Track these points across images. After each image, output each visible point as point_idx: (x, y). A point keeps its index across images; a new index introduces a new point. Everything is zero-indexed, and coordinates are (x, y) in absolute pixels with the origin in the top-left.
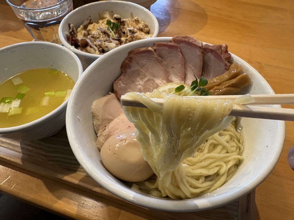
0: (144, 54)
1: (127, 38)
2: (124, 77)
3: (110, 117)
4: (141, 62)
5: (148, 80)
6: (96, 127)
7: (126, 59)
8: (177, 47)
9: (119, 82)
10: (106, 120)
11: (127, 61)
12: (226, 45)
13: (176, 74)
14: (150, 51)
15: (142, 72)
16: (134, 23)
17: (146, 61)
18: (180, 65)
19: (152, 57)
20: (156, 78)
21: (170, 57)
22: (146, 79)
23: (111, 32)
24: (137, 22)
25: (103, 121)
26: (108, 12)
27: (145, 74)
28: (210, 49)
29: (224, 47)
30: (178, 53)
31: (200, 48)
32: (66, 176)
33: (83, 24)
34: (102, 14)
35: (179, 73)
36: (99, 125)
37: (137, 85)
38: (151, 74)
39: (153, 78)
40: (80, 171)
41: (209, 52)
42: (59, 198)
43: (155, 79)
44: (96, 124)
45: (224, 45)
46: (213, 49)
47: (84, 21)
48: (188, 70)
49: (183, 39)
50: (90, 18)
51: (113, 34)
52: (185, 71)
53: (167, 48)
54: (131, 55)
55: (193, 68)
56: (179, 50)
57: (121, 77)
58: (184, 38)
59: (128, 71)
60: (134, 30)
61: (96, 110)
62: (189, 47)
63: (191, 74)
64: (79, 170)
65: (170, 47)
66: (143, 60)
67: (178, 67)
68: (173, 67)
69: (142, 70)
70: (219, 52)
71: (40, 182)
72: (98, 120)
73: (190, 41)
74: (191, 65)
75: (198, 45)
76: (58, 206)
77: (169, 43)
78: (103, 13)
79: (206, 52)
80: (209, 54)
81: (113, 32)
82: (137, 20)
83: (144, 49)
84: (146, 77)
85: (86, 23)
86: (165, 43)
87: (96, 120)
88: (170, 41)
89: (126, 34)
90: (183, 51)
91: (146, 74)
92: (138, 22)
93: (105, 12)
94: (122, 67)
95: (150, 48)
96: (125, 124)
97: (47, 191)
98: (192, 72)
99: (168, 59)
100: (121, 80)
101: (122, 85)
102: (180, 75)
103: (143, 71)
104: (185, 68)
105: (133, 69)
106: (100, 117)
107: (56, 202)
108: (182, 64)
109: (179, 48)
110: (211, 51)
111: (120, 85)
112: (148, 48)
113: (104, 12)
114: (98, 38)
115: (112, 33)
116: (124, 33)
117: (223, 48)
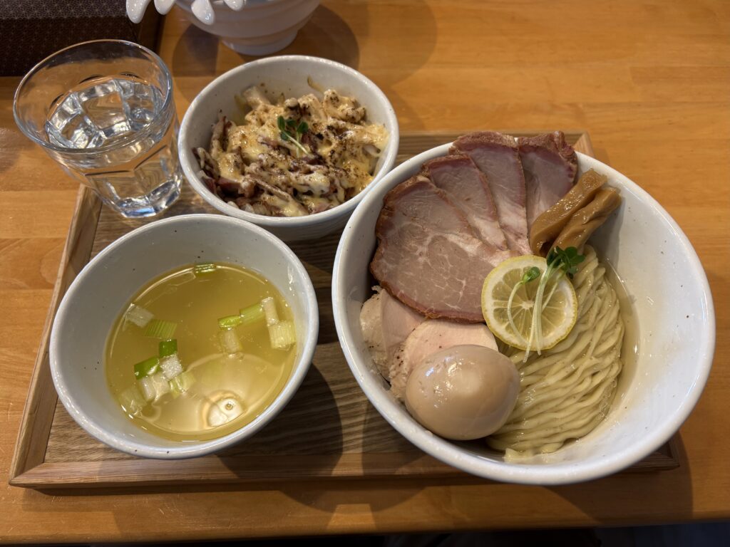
0: (413, 194)
1: (332, 147)
2: (386, 248)
3: (398, 339)
4: (411, 209)
5: (434, 240)
6: (381, 366)
7: (381, 213)
8: (468, 159)
9: (380, 261)
10: (392, 347)
11: (386, 217)
12: (560, 132)
13: (478, 212)
14: (422, 184)
15: (417, 227)
16: (331, 108)
17: (420, 205)
18: (481, 192)
19: (429, 194)
20: (445, 231)
21: (459, 182)
22: (429, 239)
23: (292, 142)
24: (335, 101)
25: (389, 351)
26: (254, 88)
27: (424, 229)
28: (532, 146)
29: (558, 138)
30: (473, 170)
31: (514, 149)
32: (335, 469)
33: (214, 136)
34: (243, 96)
35: (483, 208)
36: (386, 362)
37: (416, 257)
38: (435, 226)
39: (442, 234)
40: (348, 449)
41: (530, 151)
42: (331, 509)
43: (445, 235)
44: (379, 361)
45: (557, 133)
46: (538, 145)
47: (212, 126)
48: (498, 196)
49: (478, 140)
50: (221, 116)
51: (300, 145)
52: (493, 201)
53: (448, 168)
54: (390, 203)
55: (507, 189)
56: (473, 164)
57: (381, 250)
58: (478, 137)
59: (391, 233)
60: (337, 124)
61: (373, 336)
62: (492, 152)
63: (506, 203)
64: (345, 447)
65: (454, 163)
66: (413, 204)
67: (478, 195)
68: (468, 200)
69: (416, 224)
70: (551, 148)
71: (277, 495)
72: (382, 351)
73: (492, 141)
74: (501, 186)
75: (508, 144)
76: (337, 524)
77: (452, 156)
78: (245, 94)
79: (525, 152)
80: (532, 156)
81: (297, 142)
82: (333, 96)
83: (410, 183)
84: (427, 236)
85: (218, 129)
86: (444, 159)
87: (376, 353)
88: (452, 151)
89: (326, 138)
90: (481, 161)
91: (426, 231)
92: (338, 101)
93: (249, 90)
94: (376, 231)
95: (421, 178)
96: (430, 344)
97: (300, 505)
98: (505, 198)
99: (456, 187)
100: (382, 256)
101: (390, 266)
102: (487, 210)
103: (419, 226)
104: (493, 194)
105: (397, 227)
106: (385, 347)
107: (329, 519)
108: (485, 190)
109: (471, 160)
110: (536, 149)
111: (385, 267)
112: (416, 179)
113: (247, 91)
114: (273, 166)
115: (296, 145)
116: (320, 136)
117: (555, 140)
